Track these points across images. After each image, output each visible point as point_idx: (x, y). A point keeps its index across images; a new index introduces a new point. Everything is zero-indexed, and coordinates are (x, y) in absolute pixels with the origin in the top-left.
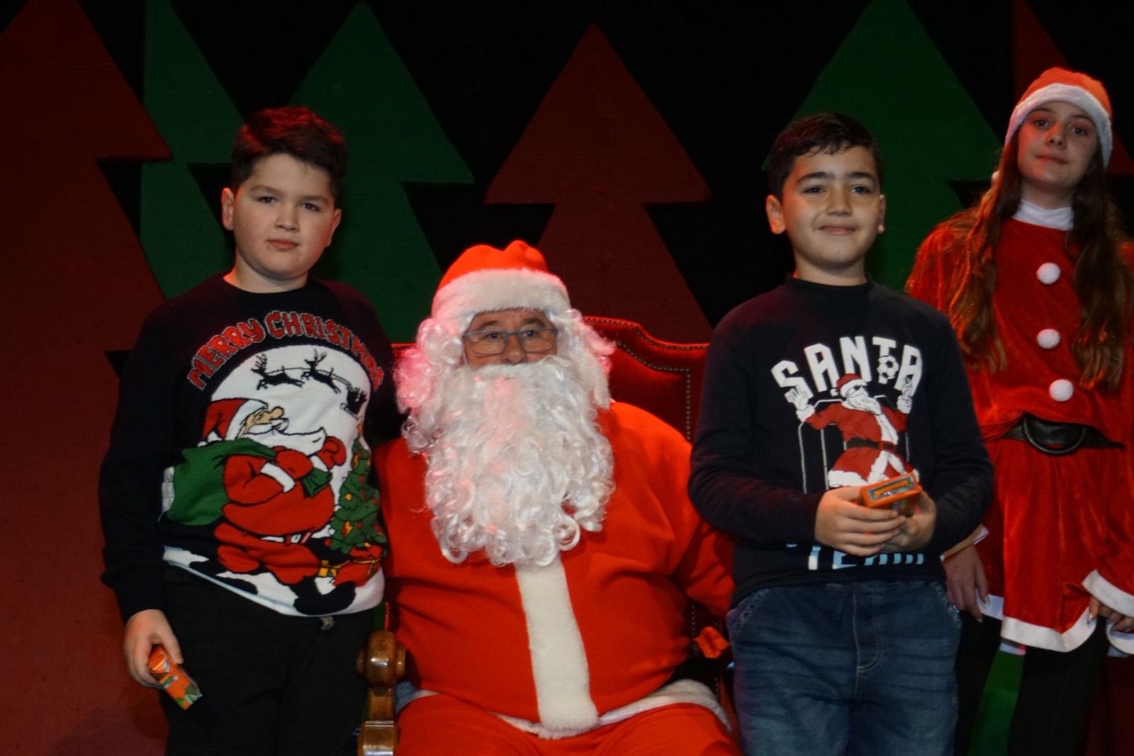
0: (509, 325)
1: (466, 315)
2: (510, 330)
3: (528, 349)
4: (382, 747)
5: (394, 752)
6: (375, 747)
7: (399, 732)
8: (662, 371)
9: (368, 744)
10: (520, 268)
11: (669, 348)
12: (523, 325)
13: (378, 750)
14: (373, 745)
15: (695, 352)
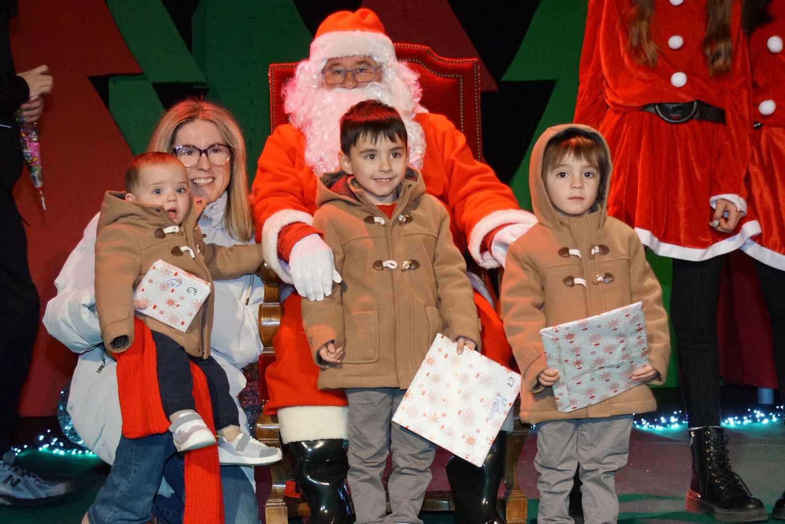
0: (349, 65)
1: (322, 60)
2: (349, 69)
3: (360, 80)
4: (273, 319)
5: (280, 323)
6: (269, 319)
7: (283, 310)
8: (445, 77)
9: (264, 317)
10: (354, 31)
11: (449, 62)
12: (355, 65)
13: (271, 321)
14: (267, 317)
15: (464, 64)
